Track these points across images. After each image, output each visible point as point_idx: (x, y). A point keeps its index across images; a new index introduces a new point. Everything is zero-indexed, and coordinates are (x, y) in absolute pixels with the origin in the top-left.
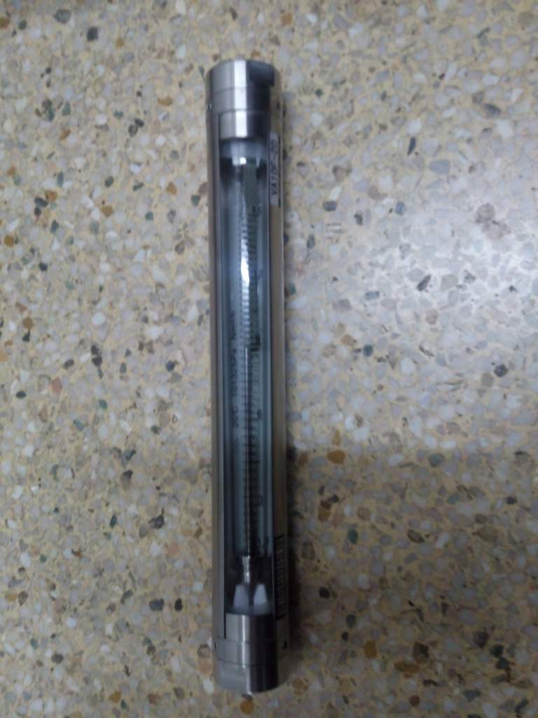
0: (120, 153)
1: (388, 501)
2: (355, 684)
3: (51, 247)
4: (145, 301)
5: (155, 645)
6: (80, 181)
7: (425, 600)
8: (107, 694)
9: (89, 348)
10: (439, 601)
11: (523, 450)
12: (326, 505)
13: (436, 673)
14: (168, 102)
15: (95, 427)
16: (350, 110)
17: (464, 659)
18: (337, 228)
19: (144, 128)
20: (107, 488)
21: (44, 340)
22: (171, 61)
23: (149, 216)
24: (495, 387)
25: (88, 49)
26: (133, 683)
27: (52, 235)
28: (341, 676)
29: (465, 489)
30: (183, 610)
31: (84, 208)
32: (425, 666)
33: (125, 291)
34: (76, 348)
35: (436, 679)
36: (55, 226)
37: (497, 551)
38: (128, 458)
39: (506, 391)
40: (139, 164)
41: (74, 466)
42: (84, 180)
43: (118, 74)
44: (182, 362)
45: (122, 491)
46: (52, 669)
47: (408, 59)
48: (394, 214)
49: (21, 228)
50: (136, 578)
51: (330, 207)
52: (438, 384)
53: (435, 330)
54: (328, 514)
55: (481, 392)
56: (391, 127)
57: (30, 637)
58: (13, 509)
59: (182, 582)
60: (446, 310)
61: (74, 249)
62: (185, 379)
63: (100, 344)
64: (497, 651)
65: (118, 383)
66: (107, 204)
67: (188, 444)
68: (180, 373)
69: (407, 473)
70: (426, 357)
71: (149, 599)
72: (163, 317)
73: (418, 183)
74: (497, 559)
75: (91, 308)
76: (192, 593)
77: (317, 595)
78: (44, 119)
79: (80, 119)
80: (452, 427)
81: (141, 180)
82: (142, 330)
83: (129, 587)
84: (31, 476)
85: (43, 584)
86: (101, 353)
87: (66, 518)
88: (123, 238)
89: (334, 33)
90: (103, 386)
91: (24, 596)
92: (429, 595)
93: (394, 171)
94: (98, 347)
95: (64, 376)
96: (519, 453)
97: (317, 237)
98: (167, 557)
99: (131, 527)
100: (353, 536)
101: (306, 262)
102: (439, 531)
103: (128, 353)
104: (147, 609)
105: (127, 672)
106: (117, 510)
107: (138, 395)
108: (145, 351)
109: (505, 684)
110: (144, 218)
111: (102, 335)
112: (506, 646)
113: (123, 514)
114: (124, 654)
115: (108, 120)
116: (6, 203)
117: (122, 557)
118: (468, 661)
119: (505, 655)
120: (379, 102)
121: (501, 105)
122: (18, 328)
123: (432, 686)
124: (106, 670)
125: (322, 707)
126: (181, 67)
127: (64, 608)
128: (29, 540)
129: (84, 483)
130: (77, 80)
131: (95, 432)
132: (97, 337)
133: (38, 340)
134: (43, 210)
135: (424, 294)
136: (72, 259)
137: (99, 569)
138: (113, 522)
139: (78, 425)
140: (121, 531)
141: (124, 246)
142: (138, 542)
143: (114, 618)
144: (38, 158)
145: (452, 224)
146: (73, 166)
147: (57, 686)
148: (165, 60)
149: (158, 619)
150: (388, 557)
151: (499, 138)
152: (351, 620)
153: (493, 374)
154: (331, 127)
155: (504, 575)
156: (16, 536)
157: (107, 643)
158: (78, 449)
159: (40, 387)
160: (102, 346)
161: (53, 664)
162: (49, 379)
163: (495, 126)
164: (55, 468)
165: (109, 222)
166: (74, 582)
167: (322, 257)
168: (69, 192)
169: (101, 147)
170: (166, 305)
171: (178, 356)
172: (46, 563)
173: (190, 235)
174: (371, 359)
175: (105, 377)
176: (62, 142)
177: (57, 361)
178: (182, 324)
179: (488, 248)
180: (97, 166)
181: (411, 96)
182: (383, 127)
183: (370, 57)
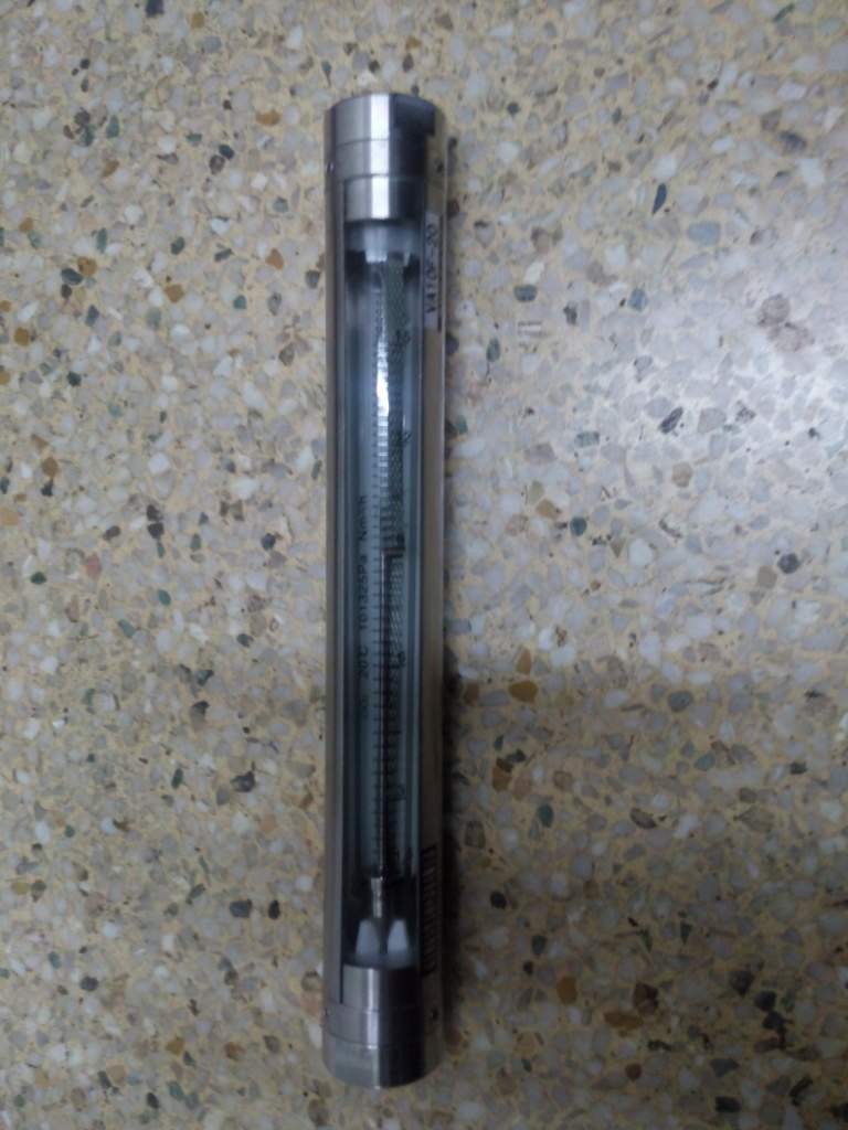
0: (195, 200)
1: (602, 762)
2: (541, 1042)
3: (86, 347)
4: (232, 439)
5: (238, 971)
6: (133, 244)
7: (655, 917)
8: (164, 1040)
9: (144, 510)
10: (678, 920)
11: (819, 690)
12: (505, 765)
13: (669, 1031)
14: (273, 119)
15: (153, 632)
16: (562, 137)
17: (712, 1012)
18: (536, 328)
19: (234, 159)
20: (169, 727)
21: (74, 494)
22: (277, 53)
23: (239, 303)
24: (779, 590)
25: (147, 31)
26: (203, 1028)
27: (88, 329)
28: (521, 1030)
29: (724, 748)
30: (282, 918)
31: (139, 289)
32: (652, 1019)
33: (200, 422)
34: (124, 510)
35: (668, 1040)
36: (93, 314)
37: (770, 847)
38: (202, 682)
39: (795, 595)
40: (225, 219)
41: (118, 691)
42: (138, 242)
43: (195, 71)
44: (287, 536)
45: (191, 734)
46: (81, 1000)
47: (659, 56)
48: (627, 309)
49: (41, 316)
50: (211, 866)
51: (526, 294)
52: (688, 582)
53: (687, 496)
54: (508, 780)
55: (756, 597)
56: (627, 167)
57: (49, 950)
58: (24, 755)
59: (280, 874)
60: (705, 465)
61: (122, 353)
62: (292, 562)
63: (161, 503)
64: (766, 1002)
65: (187, 565)
66: (174, 282)
67: (293, 662)
68: (284, 552)
69: (633, 721)
70: (671, 539)
71: (229, 900)
72: (259, 464)
73: (667, 260)
74: (771, 860)
75: (146, 447)
76: (296, 892)
77: (486, 902)
78: (78, 143)
79: (133, 145)
80: (708, 650)
81: (227, 245)
82: (225, 483)
83: (199, 879)
84: (53, 705)
85: (70, 870)
86: (162, 518)
87: (105, 771)
88: (198, 337)
89: (540, 11)
90: (165, 569)
91: (39, 887)
92: (662, 910)
93: (631, 239)
94: (157, 508)
95: (105, 551)
96: (812, 695)
97: (504, 344)
98: (260, 836)
99: (204, 788)
100: (546, 815)
101: (485, 383)
102: (682, 812)
103: (204, 519)
104: (225, 914)
105: (195, 1011)
106: (183, 760)
107: (219, 584)
108: (230, 518)
109: (776, 1052)
110: (231, 305)
111: (163, 488)
112: (781, 994)
113: (192, 766)
114: (189, 980)
115: (178, 147)
116: (17, 276)
117: (190, 834)
118: (719, 1014)
119: (778, 1008)
120: (610, 126)
121: (809, 134)
122: (35, 473)
123: (662, 1051)
124: (162, 1004)
125: (490, 1076)
126: (294, 62)
127: (101, 908)
128: (48, 803)
129: (134, 719)
130: (129, 82)
131: (150, 639)
132: (156, 492)
133: (66, 494)
134: (75, 288)
135: (671, 439)
136: (119, 367)
137: (154, 851)
138: (177, 780)
139: (125, 629)
140: (189, 793)
141: (200, 349)
142: (214, 813)
143: (176, 924)
144: (68, 206)
145: (720, 327)
146: (122, 219)
147: (89, 1026)
148: (268, 52)
149: (243, 931)
150: (598, 849)
151: (802, 189)
152: (539, 943)
153: (776, 569)
154: (531, 165)
155: (780, 884)
156: (29, 796)
157: (163, 963)
158: (125, 665)
159: (68, 568)
160: (164, 507)
161: (82, 993)
162: (82, 554)
163: (796, 167)
164: (89, 695)
165: (176, 310)
166: (117, 869)
167: (509, 375)
168: (115, 261)
169: (166, 190)
170: (264, 447)
171: (282, 528)
172: (74, 839)
173: (303, 334)
174: (582, 539)
175: (168, 554)
176: (106, 181)
177: (95, 527)
178: (288, 476)
179: (776, 366)
180: (159, 221)
181: (663, 116)
182: (615, 167)
183: (597, 51)
